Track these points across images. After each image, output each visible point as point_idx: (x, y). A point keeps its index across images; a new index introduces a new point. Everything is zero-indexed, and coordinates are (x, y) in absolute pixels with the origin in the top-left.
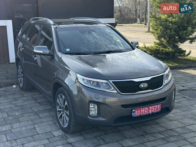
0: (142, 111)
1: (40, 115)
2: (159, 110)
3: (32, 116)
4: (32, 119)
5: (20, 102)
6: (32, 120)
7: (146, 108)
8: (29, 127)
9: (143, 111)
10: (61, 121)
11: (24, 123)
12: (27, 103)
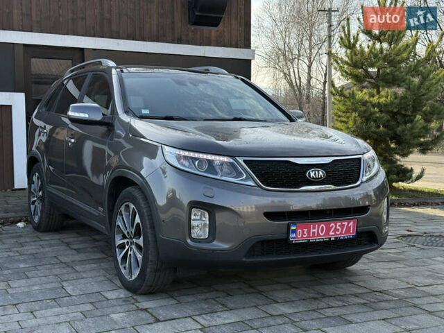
0: (312, 231)
1: (77, 268)
2: (352, 234)
3: (58, 269)
4: (56, 273)
5: (30, 249)
6: (56, 275)
7: (323, 225)
8: (49, 286)
9: (316, 230)
10: (125, 268)
11: (37, 279)
12: (47, 249)
